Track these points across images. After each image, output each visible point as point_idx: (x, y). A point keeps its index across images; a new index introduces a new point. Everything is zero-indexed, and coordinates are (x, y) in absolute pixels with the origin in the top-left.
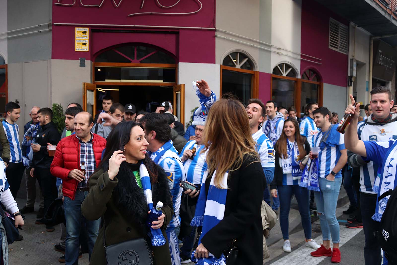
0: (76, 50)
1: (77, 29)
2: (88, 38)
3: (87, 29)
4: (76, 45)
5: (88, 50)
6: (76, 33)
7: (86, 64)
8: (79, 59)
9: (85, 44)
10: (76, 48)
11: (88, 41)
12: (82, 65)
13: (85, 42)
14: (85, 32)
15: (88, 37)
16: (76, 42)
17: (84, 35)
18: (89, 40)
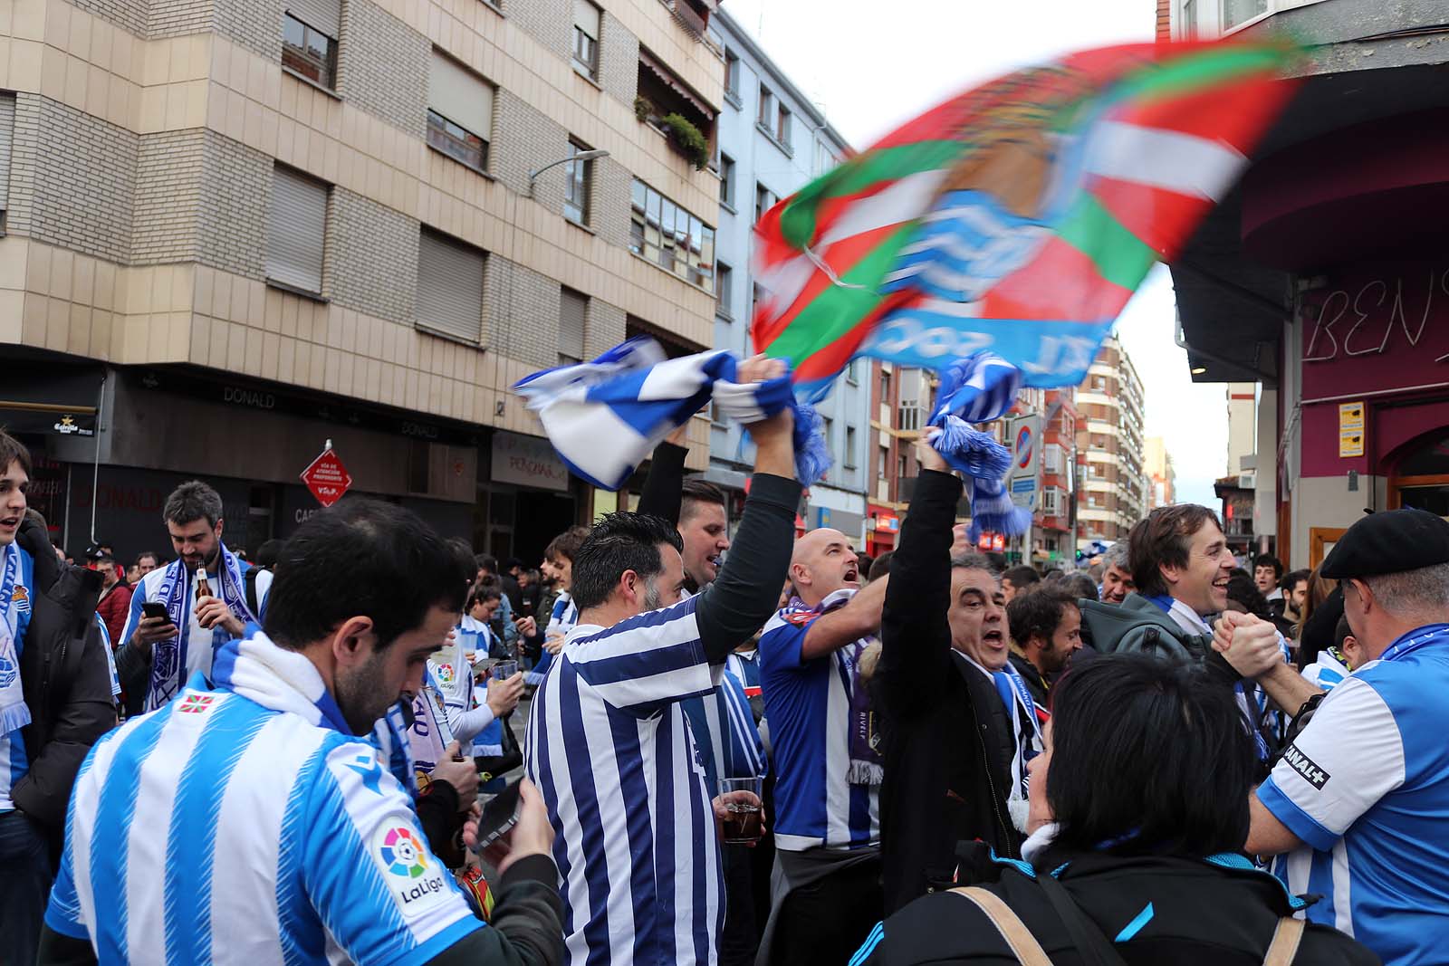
0: (1342, 455)
1: (1342, 408)
2: (1363, 426)
3: (1360, 406)
4: (1342, 443)
5: (1361, 453)
6: (1342, 417)
7: (1359, 484)
8: (1346, 475)
9: (1357, 440)
10: (1341, 450)
11: (1362, 431)
12: (1353, 486)
13: (1357, 436)
14: (1357, 413)
15: (1362, 423)
16: (1341, 437)
17: (1356, 419)
18: (1365, 428)
